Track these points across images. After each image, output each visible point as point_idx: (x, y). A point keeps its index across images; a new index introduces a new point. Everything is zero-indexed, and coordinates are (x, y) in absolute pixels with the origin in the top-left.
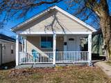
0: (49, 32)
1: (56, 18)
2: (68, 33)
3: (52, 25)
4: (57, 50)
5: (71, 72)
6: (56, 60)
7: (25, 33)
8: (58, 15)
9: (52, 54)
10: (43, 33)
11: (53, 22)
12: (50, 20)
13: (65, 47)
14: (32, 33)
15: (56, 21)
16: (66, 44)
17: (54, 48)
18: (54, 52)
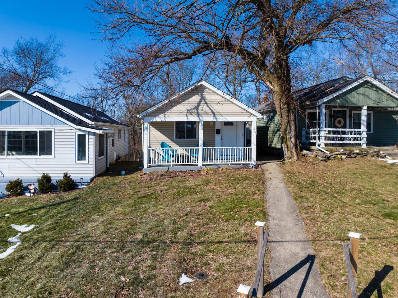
0: (193, 118)
1: (203, 98)
2: (221, 119)
3: (197, 108)
4: (204, 145)
5: (223, 175)
6: (204, 160)
7: (158, 119)
8: (205, 94)
9: (196, 152)
10: (185, 119)
11: (199, 104)
12: (194, 100)
13: (218, 137)
14: (168, 120)
15: (203, 102)
16: (218, 132)
17: (201, 142)
18: (200, 148)
